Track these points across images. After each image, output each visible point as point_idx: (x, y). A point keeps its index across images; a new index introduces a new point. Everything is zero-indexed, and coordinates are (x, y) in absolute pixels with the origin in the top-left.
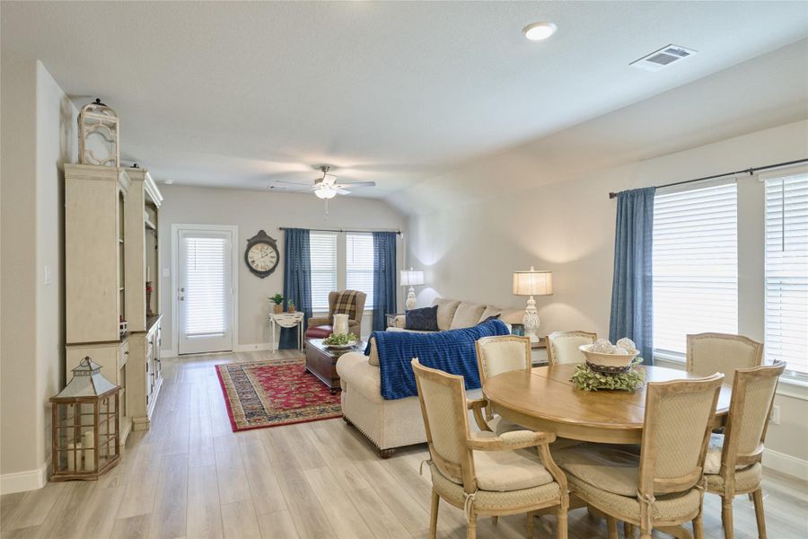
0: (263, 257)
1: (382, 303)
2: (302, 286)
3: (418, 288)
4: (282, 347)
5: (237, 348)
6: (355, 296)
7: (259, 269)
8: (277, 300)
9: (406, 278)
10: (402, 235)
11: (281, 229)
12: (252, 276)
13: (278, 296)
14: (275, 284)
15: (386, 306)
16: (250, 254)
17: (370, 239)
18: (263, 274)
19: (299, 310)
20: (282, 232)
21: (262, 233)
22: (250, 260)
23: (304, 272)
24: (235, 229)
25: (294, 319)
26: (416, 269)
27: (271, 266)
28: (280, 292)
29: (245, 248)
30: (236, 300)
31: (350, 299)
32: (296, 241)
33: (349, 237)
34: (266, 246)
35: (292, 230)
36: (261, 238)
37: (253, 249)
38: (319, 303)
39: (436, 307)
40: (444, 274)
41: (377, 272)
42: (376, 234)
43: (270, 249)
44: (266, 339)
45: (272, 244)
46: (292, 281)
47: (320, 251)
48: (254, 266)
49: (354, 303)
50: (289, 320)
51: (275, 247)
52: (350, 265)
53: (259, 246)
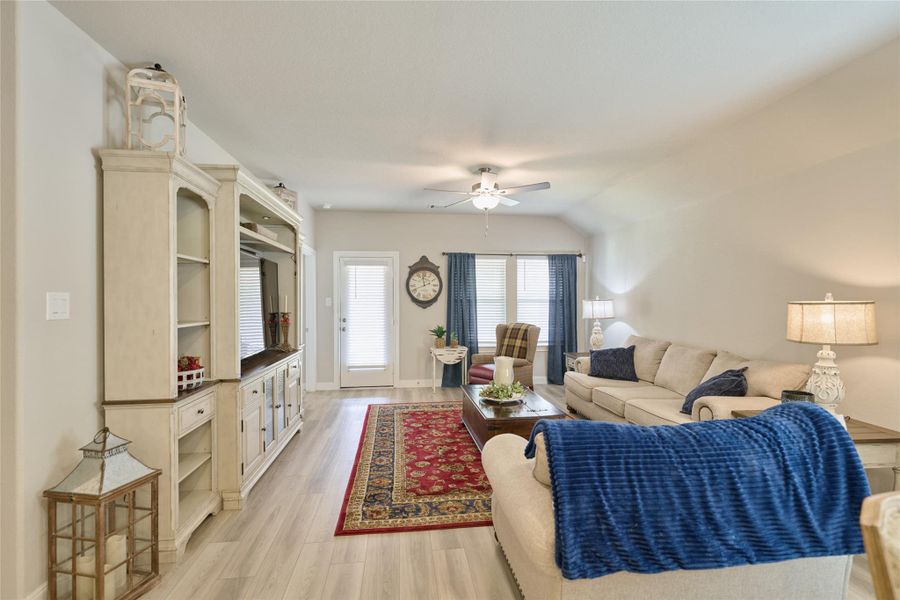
0: (425, 285)
1: (559, 339)
2: (466, 318)
3: (605, 322)
4: (445, 384)
5: (399, 384)
6: (526, 331)
7: (421, 299)
8: (439, 333)
9: (589, 309)
10: (584, 257)
11: (444, 254)
12: (414, 306)
13: (440, 328)
14: (437, 316)
15: (564, 342)
16: (412, 282)
17: (545, 263)
18: (425, 304)
19: (463, 344)
20: (446, 257)
21: (424, 259)
22: (411, 289)
23: (469, 301)
24: (396, 255)
25: (457, 355)
26: (603, 298)
27: (433, 295)
28: (443, 324)
29: (406, 276)
30: (398, 331)
31: (521, 333)
32: (460, 267)
33: (520, 262)
34: (428, 273)
35: (455, 255)
36: (423, 266)
37: (415, 277)
38: (486, 336)
39: (632, 349)
40: (642, 305)
41: (553, 302)
42: (552, 258)
43: (433, 276)
44: (429, 376)
45: (435, 270)
46: (456, 311)
47: (487, 278)
48: (415, 295)
49: (524, 338)
50: (452, 355)
51: (437, 274)
52: (521, 293)
53: (421, 273)
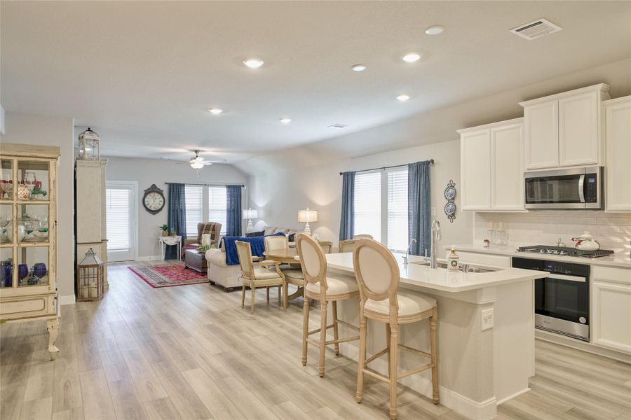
0: (155, 201)
1: (232, 231)
2: (180, 219)
3: (254, 221)
4: (167, 258)
5: (138, 259)
6: (214, 226)
7: (152, 209)
8: (165, 228)
9: (247, 214)
10: (245, 187)
11: (166, 183)
12: (147, 213)
13: (165, 226)
14: (162, 219)
15: (234, 232)
16: (146, 199)
17: (225, 189)
18: (154, 212)
19: (178, 234)
20: (167, 185)
21: (154, 186)
22: (146, 203)
23: (181, 211)
24: (136, 183)
25: (176, 240)
26: (254, 208)
27: (160, 206)
28: (166, 223)
29: (143, 195)
30: (138, 229)
31: (212, 227)
32: (176, 191)
33: (211, 189)
34: (156, 194)
35: (173, 184)
36: (153, 189)
37: (148, 196)
38: (191, 230)
39: (264, 231)
40: (269, 212)
41: (229, 211)
42: (228, 187)
43: (160, 196)
44: (157, 253)
45: (160, 193)
46: (174, 216)
47: (192, 198)
48: (148, 207)
49: (213, 230)
50: (173, 240)
51: (162, 195)
52: (211, 207)
53: (152, 194)
